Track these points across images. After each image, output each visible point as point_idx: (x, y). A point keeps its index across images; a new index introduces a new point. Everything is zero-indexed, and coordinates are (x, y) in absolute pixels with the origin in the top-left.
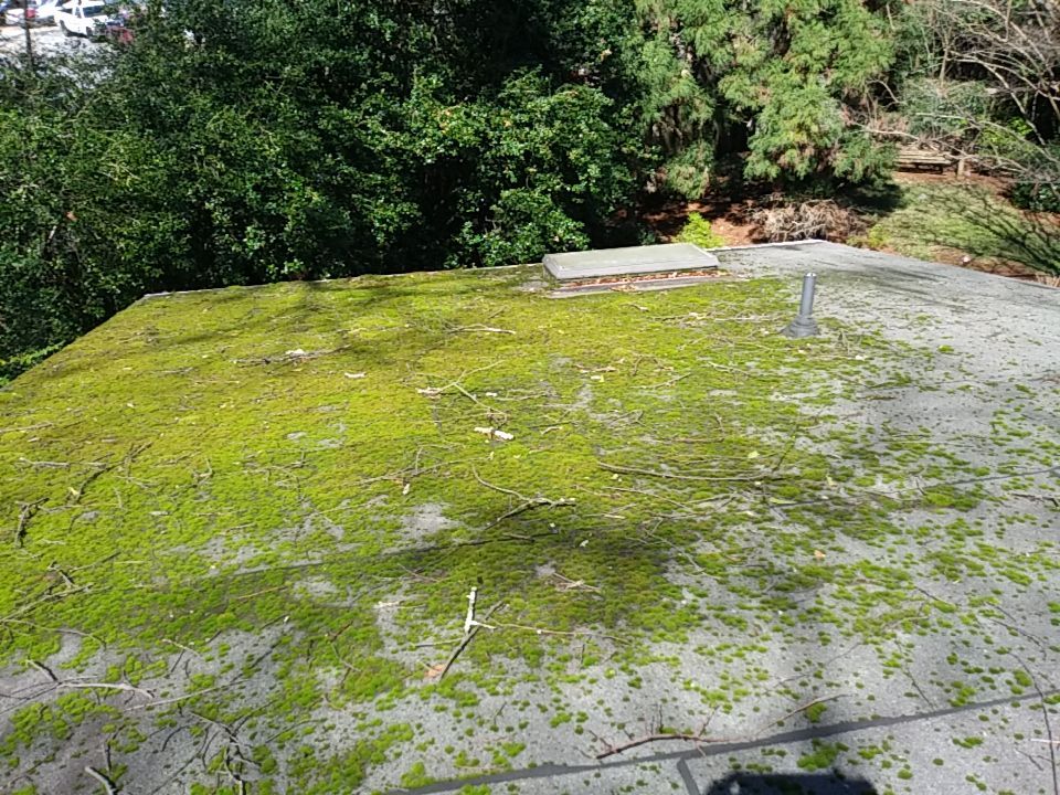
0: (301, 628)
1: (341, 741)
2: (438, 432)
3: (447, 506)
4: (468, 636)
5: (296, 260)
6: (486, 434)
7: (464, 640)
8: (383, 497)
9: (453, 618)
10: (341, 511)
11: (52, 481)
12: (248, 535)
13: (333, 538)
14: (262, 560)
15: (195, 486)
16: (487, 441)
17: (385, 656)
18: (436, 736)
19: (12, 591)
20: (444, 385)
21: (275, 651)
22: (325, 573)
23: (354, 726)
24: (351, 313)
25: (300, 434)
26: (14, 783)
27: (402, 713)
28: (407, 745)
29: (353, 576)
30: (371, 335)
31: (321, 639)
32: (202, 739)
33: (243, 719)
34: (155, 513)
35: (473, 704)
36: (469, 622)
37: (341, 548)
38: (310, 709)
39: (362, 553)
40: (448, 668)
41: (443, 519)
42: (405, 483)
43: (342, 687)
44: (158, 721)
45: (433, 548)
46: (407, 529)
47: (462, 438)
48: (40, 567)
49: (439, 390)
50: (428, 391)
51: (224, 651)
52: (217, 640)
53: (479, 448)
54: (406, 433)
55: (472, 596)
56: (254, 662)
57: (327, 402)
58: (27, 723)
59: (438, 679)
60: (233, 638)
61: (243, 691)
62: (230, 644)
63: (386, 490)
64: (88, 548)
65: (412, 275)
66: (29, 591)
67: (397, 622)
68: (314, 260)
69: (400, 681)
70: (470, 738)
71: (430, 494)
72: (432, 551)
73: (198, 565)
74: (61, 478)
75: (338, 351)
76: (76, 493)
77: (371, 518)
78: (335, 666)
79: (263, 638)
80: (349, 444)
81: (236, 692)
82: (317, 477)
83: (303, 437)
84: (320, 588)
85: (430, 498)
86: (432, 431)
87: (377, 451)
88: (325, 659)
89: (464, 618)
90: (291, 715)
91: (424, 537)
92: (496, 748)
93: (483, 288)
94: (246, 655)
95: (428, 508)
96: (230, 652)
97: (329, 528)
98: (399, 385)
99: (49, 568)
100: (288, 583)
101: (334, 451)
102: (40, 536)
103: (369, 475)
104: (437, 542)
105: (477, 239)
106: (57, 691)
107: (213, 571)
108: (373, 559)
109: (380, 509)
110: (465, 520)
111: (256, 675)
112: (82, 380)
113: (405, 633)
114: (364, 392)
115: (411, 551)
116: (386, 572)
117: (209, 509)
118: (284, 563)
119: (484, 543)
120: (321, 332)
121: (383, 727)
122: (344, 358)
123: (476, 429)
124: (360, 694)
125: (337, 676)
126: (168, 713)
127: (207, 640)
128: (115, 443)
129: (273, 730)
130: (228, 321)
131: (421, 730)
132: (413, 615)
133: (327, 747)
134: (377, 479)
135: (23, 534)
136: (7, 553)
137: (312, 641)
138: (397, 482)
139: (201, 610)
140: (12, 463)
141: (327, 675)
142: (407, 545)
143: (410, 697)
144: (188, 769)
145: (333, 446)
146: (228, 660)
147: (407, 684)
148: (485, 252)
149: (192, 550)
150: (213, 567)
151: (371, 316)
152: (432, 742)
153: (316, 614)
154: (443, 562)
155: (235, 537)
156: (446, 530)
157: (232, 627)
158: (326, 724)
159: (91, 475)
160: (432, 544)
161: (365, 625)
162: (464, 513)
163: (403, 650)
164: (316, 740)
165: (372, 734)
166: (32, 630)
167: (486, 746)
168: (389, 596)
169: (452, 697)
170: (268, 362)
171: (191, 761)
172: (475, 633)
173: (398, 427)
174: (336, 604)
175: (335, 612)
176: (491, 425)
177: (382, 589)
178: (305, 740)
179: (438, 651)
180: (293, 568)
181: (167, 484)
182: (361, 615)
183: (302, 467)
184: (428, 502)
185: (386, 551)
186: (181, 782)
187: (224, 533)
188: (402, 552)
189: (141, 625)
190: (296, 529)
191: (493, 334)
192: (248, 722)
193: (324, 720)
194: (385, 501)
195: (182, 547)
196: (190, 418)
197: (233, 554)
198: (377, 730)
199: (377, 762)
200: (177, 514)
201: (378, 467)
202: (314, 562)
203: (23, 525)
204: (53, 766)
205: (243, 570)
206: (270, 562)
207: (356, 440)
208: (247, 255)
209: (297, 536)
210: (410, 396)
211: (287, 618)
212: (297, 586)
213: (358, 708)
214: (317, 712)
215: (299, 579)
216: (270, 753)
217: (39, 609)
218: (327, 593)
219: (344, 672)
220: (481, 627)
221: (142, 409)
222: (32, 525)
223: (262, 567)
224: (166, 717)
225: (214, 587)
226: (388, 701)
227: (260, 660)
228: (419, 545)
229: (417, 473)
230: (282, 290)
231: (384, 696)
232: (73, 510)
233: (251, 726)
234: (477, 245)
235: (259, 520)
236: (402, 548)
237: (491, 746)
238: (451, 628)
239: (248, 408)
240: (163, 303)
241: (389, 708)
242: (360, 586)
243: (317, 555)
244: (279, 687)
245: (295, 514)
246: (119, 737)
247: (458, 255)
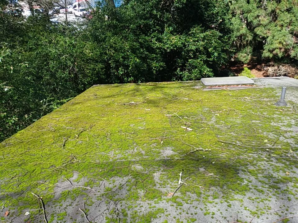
0: (134, 178)
1: (145, 210)
2: (170, 127)
3: (173, 148)
4: (180, 186)
5: (132, 77)
6: (184, 129)
7: (178, 187)
8: (156, 144)
9: (175, 180)
10: (144, 147)
11: (71, 132)
12: (120, 151)
13: (142, 154)
14: (123, 158)
15: (106, 137)
16: (184, 131)
17: (156, 188)
18: (171, 213)
19: (61, 160)
20: (172, 114)
21: (127, 183)
22: (140, 163)
23: (148, 207)
24: (147, 92)
25: (133, 125)
26: (61, 210)
27: (162, 205)
28: (163, 214)
29: (148, 165)
30: (152, 98)
31: (139, 182)
32: (108, 205)
33: (119, 201)
34: (96, 143)
35: (181, 205)
36: (180, 182)
37: (145, 157)
38: (136, 200)
39: (150, 159)
40: (174, 194)
41: (172, 152)
42: (162, 140)
43: (145, 196)
44: (97, 198)
45: (169, 159)
46: (162, 153)
47: (177, 129)
48: (68, 154)
49: (171, 115)
50: (168, 115)
51: (114, 182)
52: (112, 178)
53: (182, 132)
54: (162, 127)
55: (181, 174)
56: (122, 186)
57: (140, 117)
58: (65, 195)
59: (171, 197)
60: (116, 178)
61: (119, 193)
62: (115, 180)
63: (157, 142)
64: (80, 151)
65: (163, 83)
66: (66, 160)
67: (160, 179)
68: (137, 78)
69: (161, 196)
70: (180, 215)
71: (169, 144)
72: (169, 160)
73: (107, 158)
74: (73, 132)
75: (143, 103)
76: (77, 136)
77: (152, 149)
78: (143, 189)
79: (124, 179)
80: (146, 128)
81: (117, 193)
82: (138, 137)
83: (134, 126)
84: (138, 167)
85: (169, 145)
86: (169, 127)
87: (154, 131)
88: (140, 187)
89: (179, 180)
90: (131, 201)
91: (167, 156)
92: (188, 219)
93: (183, 87)
94: (120, 184)
95: (168, 148)
96: (116, 182)
97: (141, 151)
98: (160, 113)
99: (70, 155)
100: (130, 165)
101: (142, 130)
102: (68, 146)
103: (152, 137)
104: (171, 158)
105: (181, 73)
106: (72, 187)
107: (111, 160)
108: (153, 161)
109: (155, 147)
110: (178, 153)
111: (122, 189)
112: (78, 106)
113: (162, 183)
114: (150, 114)
115: (164, 160)
116: (156, 165)
117: (110, 143)
118: (129, 160)
119: (184, 160)
120: (139, 97)
121: (156, 208)
122: (145, 105)
123: (182, 127)
124: (150, 198)
125: (143, 192)
126: (100, 196)
127: (110, 178)
128: (86, 124)
129: (126, 205)
130: (114, 93)
131: (167, 211)
132: (164, 178)
133: (141, 212)
134: (154, 139)
135: (64, 145)
136: (60, 150)
137: (137, 182)
138: (159, 140)
139: (108, 170)
140: (61, 127)
141: (141, 192)
142: (162, 158)
143: (163, 201)
144: (105, 212)
145: (142, 129)
146: (115, 184)
147: (163, 197)
148: (183, 77)
149: (106, 154)
150: (111, 159)
151: (152, 94)
152: (170, 215)
153: (138, 175)
154: (172, 164)
155: (116, 151)
156: (173, 155)
157: (115, 175)
158: (141, 205)
159: (81, 131)
160: (169, 158)
161: (151, 179)
162: (178, 150)
163: (162, 187)
164: (138, 209)
165: (153, 210)
166: (66, 171)
167: (185, 218)
168: (157, 172)
169: (175, 202)
170: (125, 105)
171: (105, 210)
172: (182, 185)
173: (160, 125)
174: (143, 172)
175: (143, 174)
176: (186, 126)
177: (155, 170)
178: (135, 209)
179: (171, 189)
180: (131, 161)
181: (99, 136)
182: (150, 176)
183: (134, 134)
184: (168, 146)
185: (156, 159)
186: (103, 216)
187: (114, 150)
188: (161, 160)
189: (93, 172)
190: (132, 150)
191: (186, 100)
192: (120, 202)
193: (140, 204)
194: (156, 145)
195: (103, 153)
196: (105, 118)
197: (116, 156)
198: (154, 209)
199: (155, 218)
200: (102, 144)
201: (154, 135)
202: (137, 160)
203: (64, 143)
204: (71, 207)
205: (119, 160)
206: (126, 159)
207: (148, 127)
208: (119, 75)
209: (133, 152)
210: (163, 116)
211: (130, 175)
212: (133, 166)
213: (149, 202)
214: (138, 201)
215: (133, 164)
216: (126, 211)
217: (68, 165)
218: (141, 169)
219: (145, 191)
220: (183, 184)
221: (93, 115)
222: (66, 143)
223: (123, 160)
224: (99, 198)
225: (111, 164)
226: (157, 201)
227: (123, 185)
228: (166, 158)
229: (165, 138)
230: (128, 85)
231: (156, 200)
232: (76, 140)
233: (121, 203)
234: (181, 75)
235: (123, 147)
236: (161, 159)
237: (186, 218)
238: (175, 183)
239: (119, 117)
240: (98, 87)
241: (158, 203)
242: (150, 168)
243: (138, 158)
244: (128, 193)
245: (132, 146)
246: (87, 201)
247: (176, 77)
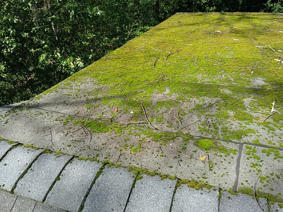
0: (223, 100)
1: (235, 128)
2: (262, 58)
3: (265, 79)
4: (272, 114)
6: (278, 62)
7: (271, 114)
8: (245, 73)
9: (267, 108)
10: (233, 74)
11: (160, 54)
12: (208, 75)
13: (231, 80)
14: (212, 82)
15: (193, 61)
16: (278, 64)
17: (247, 112)
18: (262, 135)
19: (154, 76)
20: (264, 46)
21: (216, 103)
22: (229, 88)
23: (238, 126)
24: (234, 22)
25: (220, 53)
26: (158, 115)
27: (252, 126)
28: (254, 134)
29: (237, 91)
30: (241, 29)
31: (228, 104)
32: (200, 118)
33: (209, 116)
34: (184, 66)
35: (273, 130)
36: (273, 110)
37: (233, 83)
38: (226, 118)
39: (239, 86)
40: (266, 119)
41: (263, 82)
42: (252, 70)
43: (235, 116)
44: (189, 111)
45: (261, 89)
46: (253, 83)
47: (270, 61)
48: (159, 73)
49: (262, 47)
50: (259, 47)
51: (204, 100)
52: (201, 97)
53: (276, 65)
54: (252, 57)
55: (273, 104)
56: (211, 104)
57: (228, 46)
58: (160, 104)
59: (263, 121)
60: (205, 98)
61: (209, 110)
62: (205, 99)
63: (246, 71)
64: (169, 71)
65: (253, 13)
66: (158, 77)
67: (250, 105)
69: (251, 119)
70: (273, 138)
71: (260, 75)
72: (260, 90)
73: (195, 80)
74: (162, 54)
75: (230, 32)
76: (166, 58)
77: (242, 78)
78: (232, 111)
79: (213, 100)
80: (235, 57)
81: (208, 110)
82: (226, 64)
83: (221, 54)
84: (227, 92)
85: (260, 76)
86: (260, 58)
87: (243, 61)
88: (230, 109)
89: (271, 109)
90: (222, 119)
91: (258, 86)
92: (280, 142)
93: (277, 19)
94: (209, 103)
95: (259, 78)
96: (205, 101)
97: (229, 78)
98: (249, 44)
99: (161, 73)
100: (219, 89)
101: (230, 59)
102: (159, 66)
103: (241, 67)
104: (262, 88)
105: (272, 5)
106: (166, 99)
107: (199, 82)
108: (243, 88)
109: (244, 76)
110: (271, 84)
111: (212, 107)
112: (163, 31)
113: (252, 108)
114: (238, 45)
115: (255, 88)
116: (246, 92)
117: (197, 67)
118: (218, 84)
119: (277, 91)
120: (225, 27)
121: (247, 128)
122: (232, 34)
123: (275, 60)
124: (240, 119)
125: (233, 113)
126: (191, 110)
127: (199, 97)
128: (173, 48)
129: (217, 121)
130: (198, 21)
131: (258, 132)
132: (255, 104)
133: (231, 128)
134: (243, 68)
135: (155, 65)
136: (152, 68)
137: (226, 104)
138: (249, 70)
139: (197, 90)
140: (150, 49)
141: (231, 112)
142: (253, 87)
143: (254, 124)
144: (197, 123)
145: (230, 57)
146: (205, 103)
147: (253, 120)
148: (273, 10)
149: (194, 76)
150: (199, 81)
151: (240, 24)
152: (261, 136)
153: (227, 98)
154: (264, 93)
155: (204, 75)
156: (265, 85)
157: (204, 95)
158: (231, 123)
159: (169, 54)
160: (260, 88)
161: (240, 103)
162: (271, 82)
163: (252, 112)
164: (229, 126)
165: (244, 129)
166: (159, 85)
167: (278, 141)
168: (248, 98)
169: (267, 127)
170: (210, 33)
171: (197, 121)
172: (274, 113)
173: (249, 55)
174: (232, 97)
175: (232, 98)
176: (280, 59)
177: (245, 96)
178: (226, 125)
179: (262, 115)
180: (220, 85)
181: (186, 60)
182: (240, 101)
183: (221, 61)
184: (259, 77)
185: (246, 87)
186: (195, 125)
187: (201, 74)
188: (251, 88)
189: (183, 90)
190: (220, 76)
191: (281, 33)
192: (211, 117)
193: (230, 122)
194: (246, 74)
195: (191, 75)
196: (191, 45)
197: (204, 79)
198: (245, 128)
199: (246, 135)
200: (189, 67)
201: (243, 65)
202: (225, 85)
203: (155, 63)
204: (166, 114)
205: (207, 83)
206: (214, 83)
207: (237, 57)
208: (201, 5)
209: (221, 78)
210: (253, 47)
211: (219, 97)
212: (221, 90)
213: (240, 122)
214: (228, 120)
215: (222, 88)
216: (217, 125)
217: (160, 81)
218: (230, 93)
219: (235, 113)
220: (276, 112)
221: (178, 41)
222: (156, 63)
223: (212, 83)
224: (191, 111)
225: (200, 86)
226: (248, 123)
227: (213, 104)
228: (257, 87)
229: (256, 68)
230: (213, 14)
231: (247, 121)
232: (165, 62)
233: (211, 118)
234: (272, 7)
235: (210, 72)
236: (251, 87)
237: (279, 141)
238: (267, 110)
239: (205, 44)
240: (181, 15)
241: (248, 124)
242: (239, 94)
243: (226, 84)
244: (218, 112)
245: (220, 73)
246: (180, 112)
247: (264, 10)
